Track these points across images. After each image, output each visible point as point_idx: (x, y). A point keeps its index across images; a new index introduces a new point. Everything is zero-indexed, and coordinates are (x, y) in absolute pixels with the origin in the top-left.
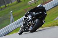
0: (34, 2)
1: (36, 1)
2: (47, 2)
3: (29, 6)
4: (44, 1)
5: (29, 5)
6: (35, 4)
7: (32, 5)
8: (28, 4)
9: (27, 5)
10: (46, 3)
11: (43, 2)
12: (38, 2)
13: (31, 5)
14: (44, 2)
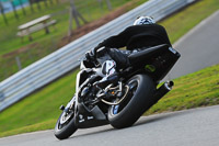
0: (41, 25)
1: (49, 23)
2: (91, 25)
3: (23, 43)
4: (82, 23)
5: (22, 38)
6: (47, 32)
7: (33, 36)
8: (19, 34)
9: (16, 37)
10: (87, 31)
11: (74, 26)
12: (57, 26)
13: (31, 39)
14: (79, 27)
